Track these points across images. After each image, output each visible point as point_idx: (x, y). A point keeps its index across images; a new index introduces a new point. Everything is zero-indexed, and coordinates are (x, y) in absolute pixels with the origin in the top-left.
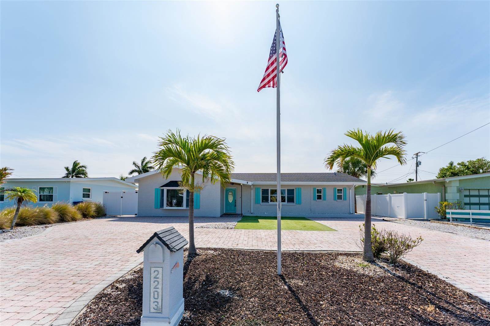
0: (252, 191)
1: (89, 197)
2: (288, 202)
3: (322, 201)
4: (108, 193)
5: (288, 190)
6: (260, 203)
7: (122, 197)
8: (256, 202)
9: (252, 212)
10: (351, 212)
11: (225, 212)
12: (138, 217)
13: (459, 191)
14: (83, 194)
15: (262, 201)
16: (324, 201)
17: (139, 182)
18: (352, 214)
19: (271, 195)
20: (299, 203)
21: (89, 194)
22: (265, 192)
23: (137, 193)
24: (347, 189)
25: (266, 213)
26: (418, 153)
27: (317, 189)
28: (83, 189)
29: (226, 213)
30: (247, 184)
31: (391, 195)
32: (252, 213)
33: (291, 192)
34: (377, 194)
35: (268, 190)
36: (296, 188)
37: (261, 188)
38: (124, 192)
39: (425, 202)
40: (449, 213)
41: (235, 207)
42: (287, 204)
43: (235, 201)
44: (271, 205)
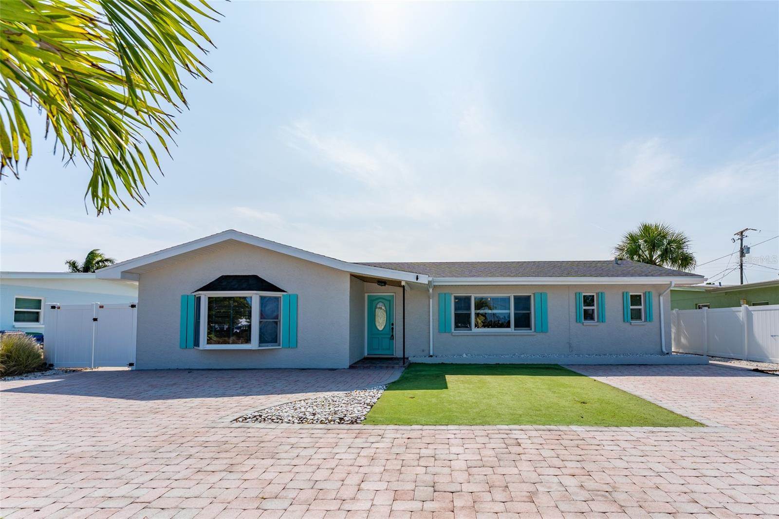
0: (431, 300)
1: (37, 320)
2: (516, 326)
3: (597, 324)
4: (59, 308)
5: (517, 299)
6: (451, 329)
7: (95, 320)
8: (443, 329)
9: (431, 354)
10: (664, 350)
11: (366, 355)
12: (136, 370)
14: (16, 312)
15: (457, 326)
16: (602, 326)
17: (139, 280)
18: (668, 354)
19: (478, 311)
20: (544, 330)
21: (38, 313)
22: (462, 303)
23: (135, 309)
24: (654, 293)
25: (465, 356)
26: (744, 231)
27: (584, 294)
28: (17, 299)
29: (369, 356)
30: (416, 281)
32: (431, 356)
33: (523, 303)
34: (696, 309)
35: (468, 299)
36: (534, 294)
37: (452, 294)
38: (101, 307)
41: (391, 341)
42: (513, 331)
43: (391, 327)
44: (477, 335)
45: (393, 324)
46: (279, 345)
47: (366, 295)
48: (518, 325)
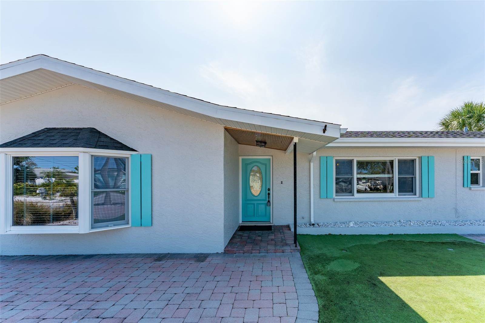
0: (312, 164)
2: (399, 191)
3: (483, 188)
5: (401, 162)
6: (332, 195)
8: (324, 194)
11: (241, 222)
15: (337, 192)
19: (360, 176)
20: (430, 195)
22: (344, 167)
25: (351, 224)
27: (471, 158)
29: (244, 224)
32: (313, 225)
33: (406, 166)
35: (350, 162)
36: (419, 157)
37: (334, 157)
41: (268, 207)
42: (397, 196)
43: (268, 192)
44: (360, 201)
45: (269, 190)
46: (128, 224)
47: (241, 158)
48: (402, 190)
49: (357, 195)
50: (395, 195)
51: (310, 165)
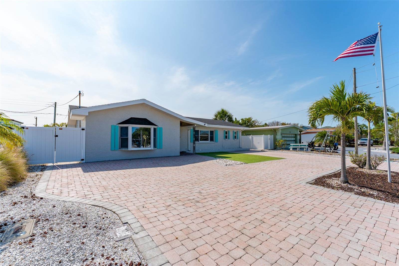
2: (210, 140)
5: (210, 131)
9: (189, 150)
10: (240, 147)
13: (281, 134)
16: (228, 141)
19: (201, 135)
20: (217, 142)
23: (84, 131)
24: (239, 131)
25: (200, 150)
27: (225, 131)
31: (253, 136)
35: (198, 131)
36: (215, 130)
39: (269, 140)
40: (291, 146)
44: (201, 143)
46: (156, 148)
49: (200, 142)
50: (209, 142)
51: (188, 131)
